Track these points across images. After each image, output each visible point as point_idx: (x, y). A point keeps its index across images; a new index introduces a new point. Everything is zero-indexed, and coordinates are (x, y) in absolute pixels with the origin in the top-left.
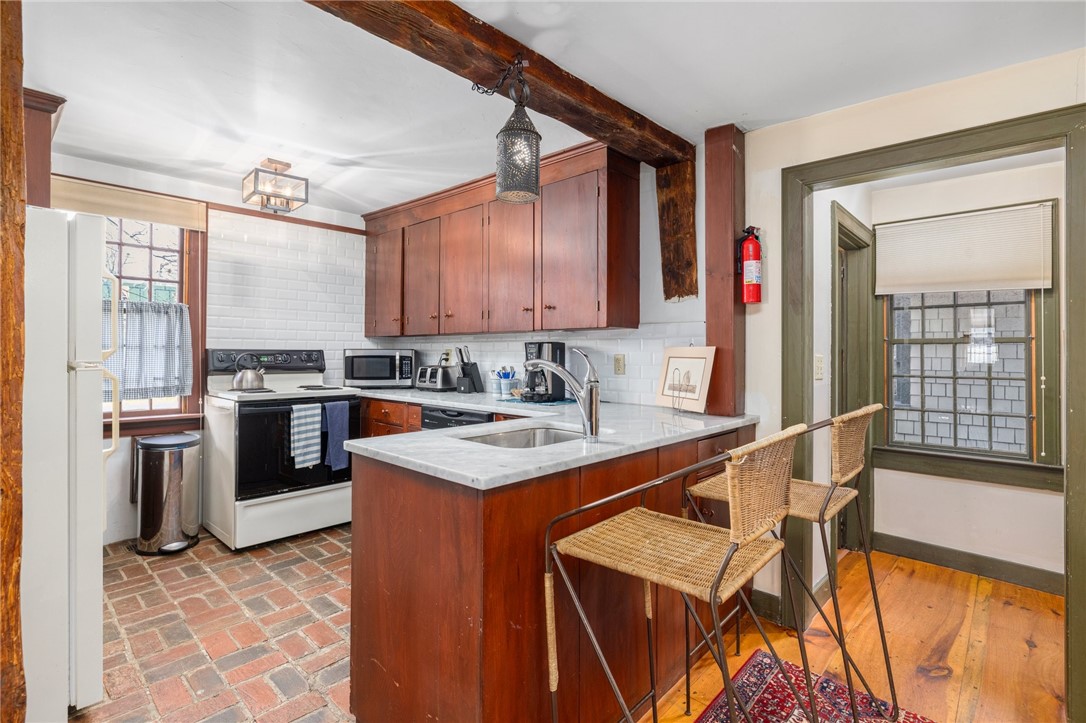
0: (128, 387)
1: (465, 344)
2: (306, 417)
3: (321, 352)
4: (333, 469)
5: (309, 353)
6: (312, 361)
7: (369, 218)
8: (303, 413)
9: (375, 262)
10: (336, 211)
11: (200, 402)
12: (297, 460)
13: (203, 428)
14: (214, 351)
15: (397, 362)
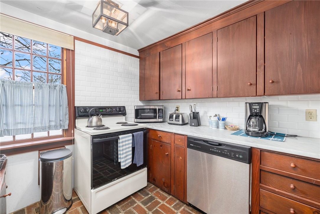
0: (36, 126)
1: (195, 103)
2: (125, 141)
3: (124, 107)
4: (138, 166)
5: (120, 108)
6: (120, 111)
7: (140, 51)
8: (124, 140)
9: (145, 69)
10: (128, 47)
11: (72, 132)
12: (122, 164)
13: (74, 144)
14: (78, 107)
15: (157, 111)
